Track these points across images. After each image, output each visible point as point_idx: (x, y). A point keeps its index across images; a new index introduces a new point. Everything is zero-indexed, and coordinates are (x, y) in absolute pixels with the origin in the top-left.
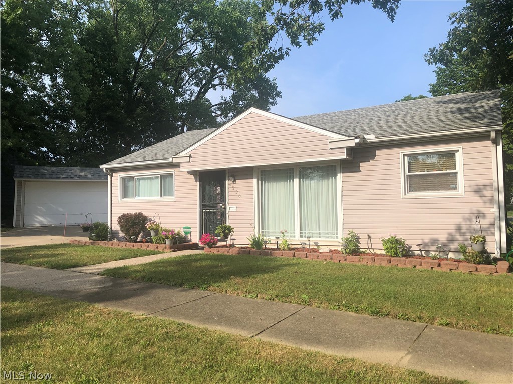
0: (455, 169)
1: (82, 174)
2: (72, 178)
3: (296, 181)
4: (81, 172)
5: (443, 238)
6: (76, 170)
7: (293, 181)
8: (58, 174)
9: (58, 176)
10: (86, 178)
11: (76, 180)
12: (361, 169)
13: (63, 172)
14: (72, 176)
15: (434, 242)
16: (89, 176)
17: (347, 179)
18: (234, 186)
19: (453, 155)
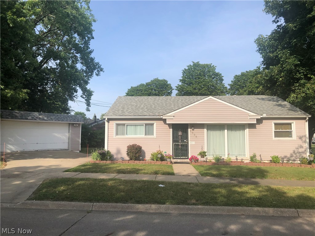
0: (291, 130)
1: (41, 117)
2: (35, 119)
3: (226, 131)
4: (40, 115)
5: (289, 155)
6: (36, 114)
7: (224, 131)
8: (26, 116)
9: (26, 118)
10: (44, 120)
11: (38, 121)
12: (257, 127)
13: (28, 115)
14: (35, 118)
15: (285, 157)
16: (45, 118)
17: (250, 131)
18: (193, 131)
19: (290, 124)
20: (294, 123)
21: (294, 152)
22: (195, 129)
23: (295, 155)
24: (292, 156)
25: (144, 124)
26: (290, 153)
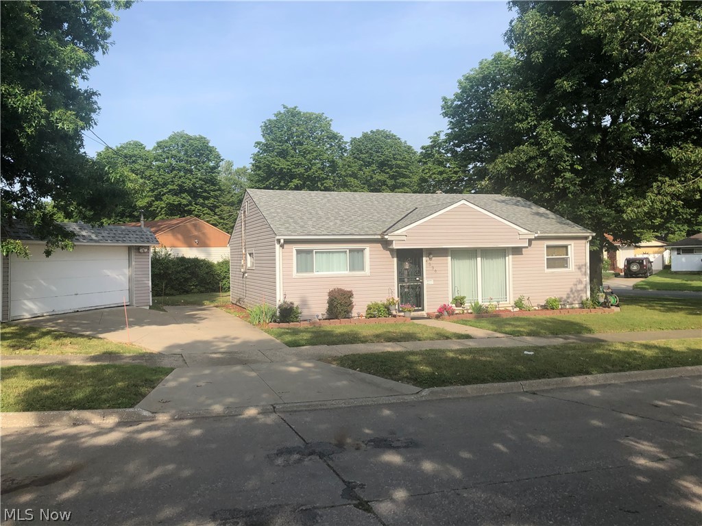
0: (568, 255)
3: (479, 259)
6: (74, 227)
7: (476, 259)
12: (523, 253)
17: (515, 260)
18: (431, 262)
19: (566, 247)
20: (573, 245)
21: (571, 291)
22: (433, 258)
23: (572, 296)
24: (568, 298)
25: (348, 251)
26: (566, 293)
